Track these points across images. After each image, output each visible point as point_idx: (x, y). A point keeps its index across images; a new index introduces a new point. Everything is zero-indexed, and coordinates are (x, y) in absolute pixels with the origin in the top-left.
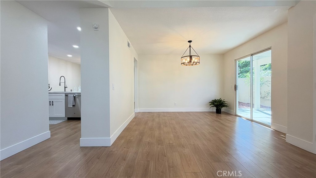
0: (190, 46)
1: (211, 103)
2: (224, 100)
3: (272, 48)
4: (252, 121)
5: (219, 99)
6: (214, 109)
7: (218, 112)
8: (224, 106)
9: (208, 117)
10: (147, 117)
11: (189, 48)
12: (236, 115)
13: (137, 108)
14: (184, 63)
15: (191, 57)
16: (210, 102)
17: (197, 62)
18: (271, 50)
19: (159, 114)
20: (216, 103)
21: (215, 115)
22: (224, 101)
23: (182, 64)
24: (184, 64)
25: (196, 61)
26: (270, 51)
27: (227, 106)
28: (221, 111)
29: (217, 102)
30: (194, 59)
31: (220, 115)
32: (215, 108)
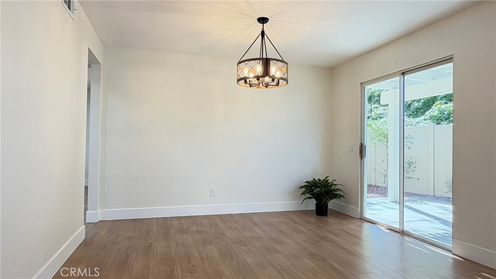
0: (263, 33)
1: (304, 189)
2: (334, 180)
3: (455, 59)
4: (403, 233)
5: (322, 179)
6: (312, 205)
7: (321, 211)
8: (335, 196)
9: (302, 228)
10: (129, 237)
11: (260, 37)
12: (363, 219)
13: (96, 210)
14: (245, 79)
15: (266, 62)
16: (302, 187)
17: (282, 79)
18: (452, 63)
19: (165, 223)
20: (318, 189)
21: (314, 219)
22: (335, 183)
23: (239, 80)
24: (246, 82)
25: (278, 75)
26: (450, 65)
27: (343, 197)
28: (328, 208)
29: (320, 187)
30: (274, 70)
31: (324, 218)
32: (314, 201)
